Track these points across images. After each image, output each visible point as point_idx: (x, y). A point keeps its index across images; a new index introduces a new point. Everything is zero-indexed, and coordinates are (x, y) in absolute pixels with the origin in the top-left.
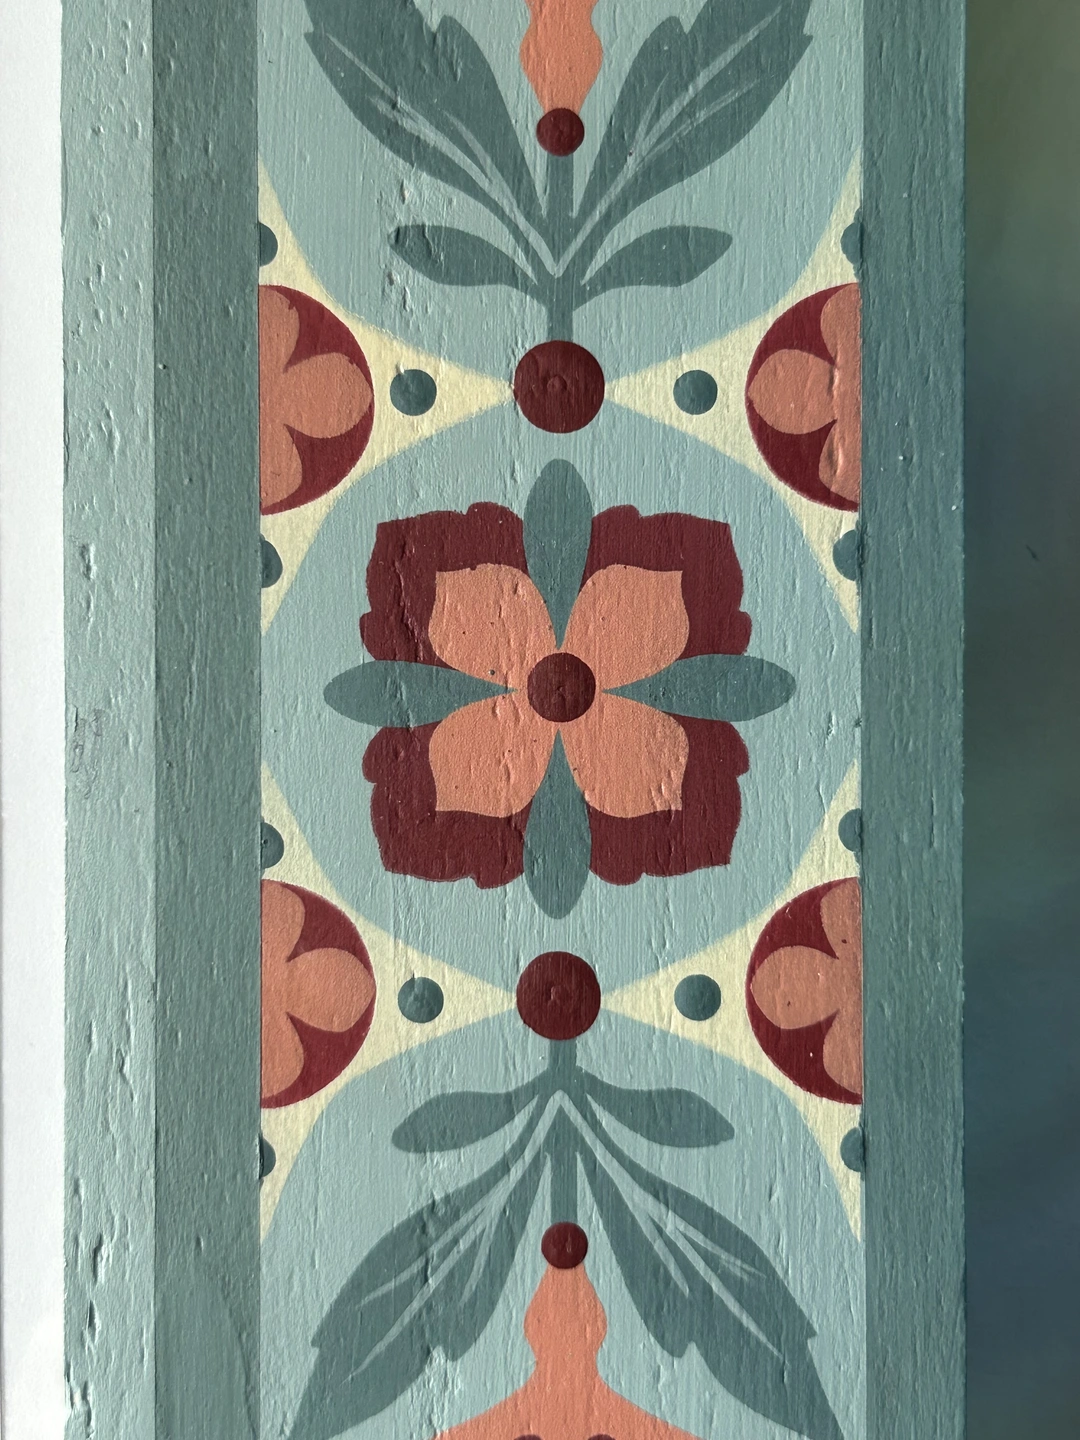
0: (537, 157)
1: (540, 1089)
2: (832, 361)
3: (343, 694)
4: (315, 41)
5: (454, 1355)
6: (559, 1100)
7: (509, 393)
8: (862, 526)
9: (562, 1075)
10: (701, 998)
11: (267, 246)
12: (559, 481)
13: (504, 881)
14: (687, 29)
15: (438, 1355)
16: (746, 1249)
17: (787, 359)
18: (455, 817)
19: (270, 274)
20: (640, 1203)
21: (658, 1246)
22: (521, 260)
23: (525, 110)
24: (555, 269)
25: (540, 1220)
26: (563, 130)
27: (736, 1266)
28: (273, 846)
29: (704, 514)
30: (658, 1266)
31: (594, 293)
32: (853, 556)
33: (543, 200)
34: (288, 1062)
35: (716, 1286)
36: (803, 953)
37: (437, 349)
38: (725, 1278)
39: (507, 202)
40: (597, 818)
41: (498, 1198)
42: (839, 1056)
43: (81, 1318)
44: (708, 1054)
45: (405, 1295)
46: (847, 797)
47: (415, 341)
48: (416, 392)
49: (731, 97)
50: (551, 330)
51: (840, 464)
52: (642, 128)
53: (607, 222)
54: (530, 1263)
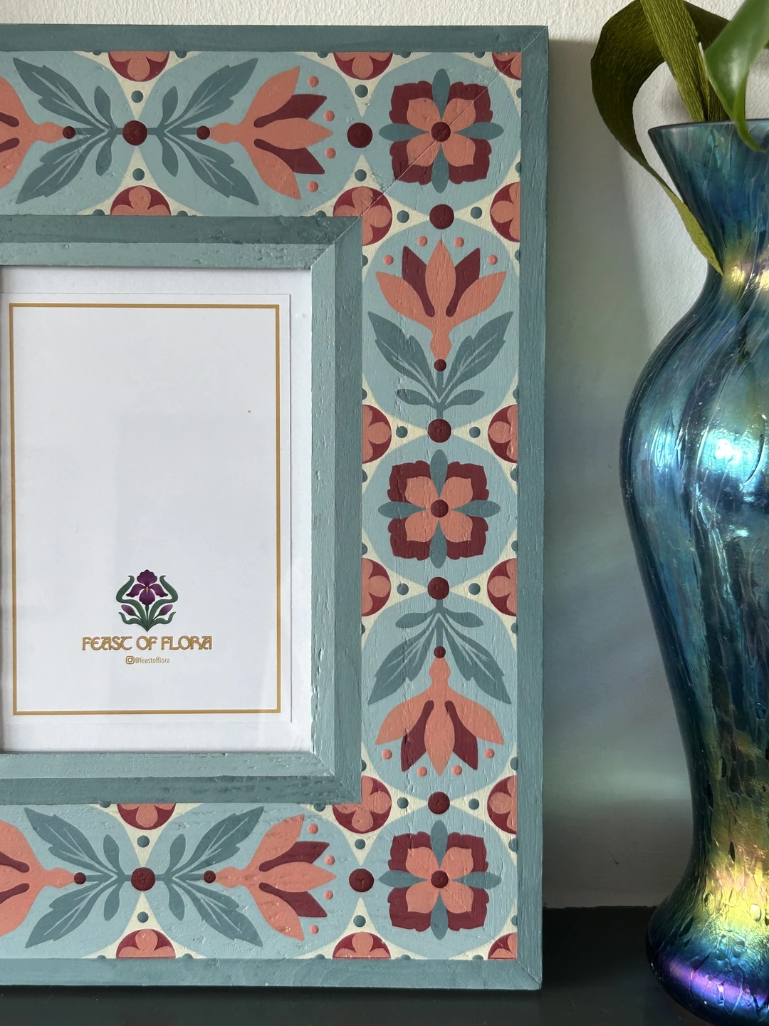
0: (434, 372)
1: (434, 612)
2: (510, 424)
3: (384, 510)
4: (377, 342)
5: (411, 680)
6: (438, 615)
7: (426, 433)
8: (518, 468)
9: (439, 609)
10: (475, 589)
11: (364, 395)
12: (439, 455)
13: (424, 559)
14: (473, 338)
15: (407, 679)
16: (486, 653)
17: (498, 423)
18: (411, 542)
19: (365, 402)
20: (459, 641)
21: (464, 653)
22: (430, 398)
23: (431, 360)
24: (439, 401)
25: (433, 646)
26: (441, 365)
27: (484, 658)
28: (365, 549)
29: (477, 464)
30: (463, 657)
31: (448, 407)
32: (515, 475)
33: (436, 383)
34: (369, 605)
35: (479, 663)
36: (502, 578)
37: (408, 421)
38: (481, 660)
39: (427, 384)
40: (448, 542)
41: (423, 639)
42: (510, 605)
43: (315, 669)
44: (477, 603)
45: (399, 664)
46: (514, 537)
47: (402, 419)
48: (402, 432)
49: (484, 357)
50: (437, 416)
51: (512, 451)
52: (461, 364)
53: (453, 388)
54: (431, 656)
